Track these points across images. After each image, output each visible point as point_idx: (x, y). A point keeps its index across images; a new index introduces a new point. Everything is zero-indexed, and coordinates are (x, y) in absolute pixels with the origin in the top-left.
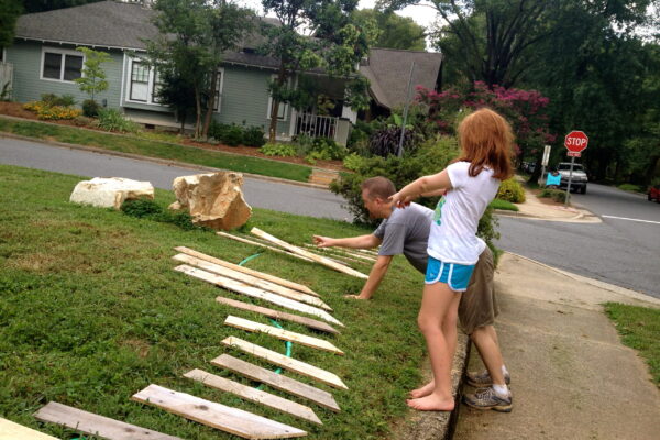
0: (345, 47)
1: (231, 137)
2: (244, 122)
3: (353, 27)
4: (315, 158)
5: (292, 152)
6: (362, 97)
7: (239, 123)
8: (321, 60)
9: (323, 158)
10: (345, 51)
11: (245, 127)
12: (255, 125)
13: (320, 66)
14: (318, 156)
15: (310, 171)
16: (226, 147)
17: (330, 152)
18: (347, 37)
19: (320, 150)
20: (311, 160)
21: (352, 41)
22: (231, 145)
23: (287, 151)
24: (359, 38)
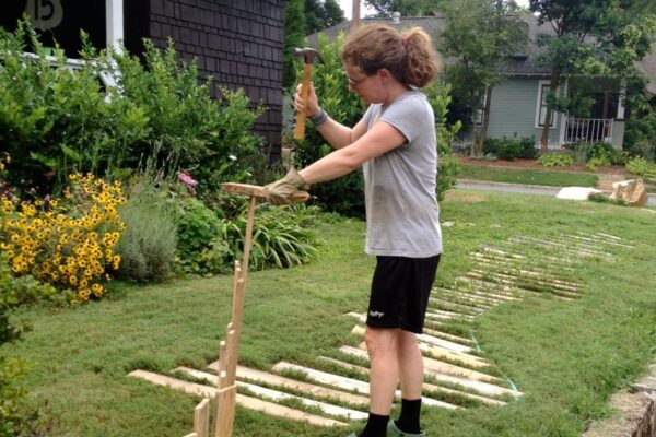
0: (627, 49)
1: (509, 152)
2: (515, 134)
3: (634, 28)
4: (596, 165)
5: (571, 161)
6: (642, 97)
7: (510, 136)
8: (603, 67)
9: (603, 164)
10: (627, 54)
11: (516, 139)
12: (526, 136)
13: (602, 72)
14: (600, 162)
15: (597, 178)
16: (504, 162)
17: (609, 157)
18: (628, 38)
19: (598, 156)
20: (592, 167)
21: (634, 42)
22: (510, 159)
23: (566, 161)
24: (641, 38)
